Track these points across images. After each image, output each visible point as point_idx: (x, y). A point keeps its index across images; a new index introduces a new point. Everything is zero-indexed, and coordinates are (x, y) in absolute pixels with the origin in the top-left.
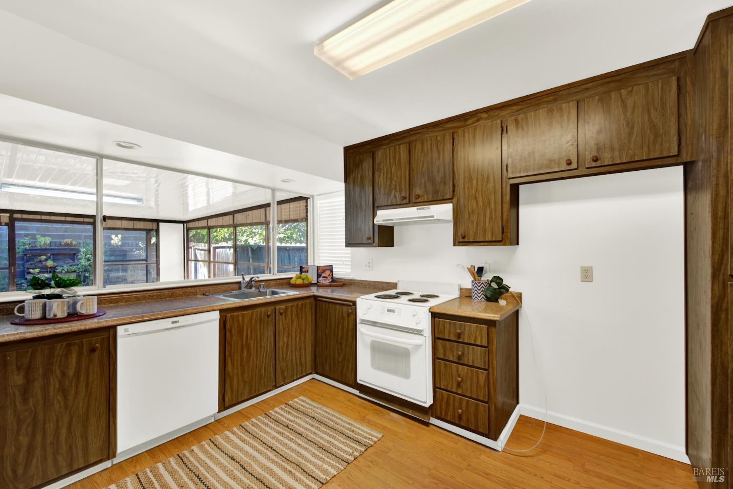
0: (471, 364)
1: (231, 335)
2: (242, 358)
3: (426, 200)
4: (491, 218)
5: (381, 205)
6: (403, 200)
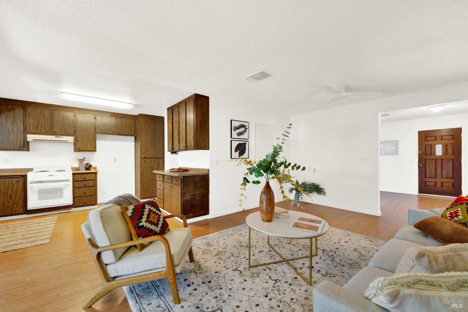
0: (89, 186)
3: (61, 134)
4: (90, 144)
5: (30, 132)
6: (46, 132)
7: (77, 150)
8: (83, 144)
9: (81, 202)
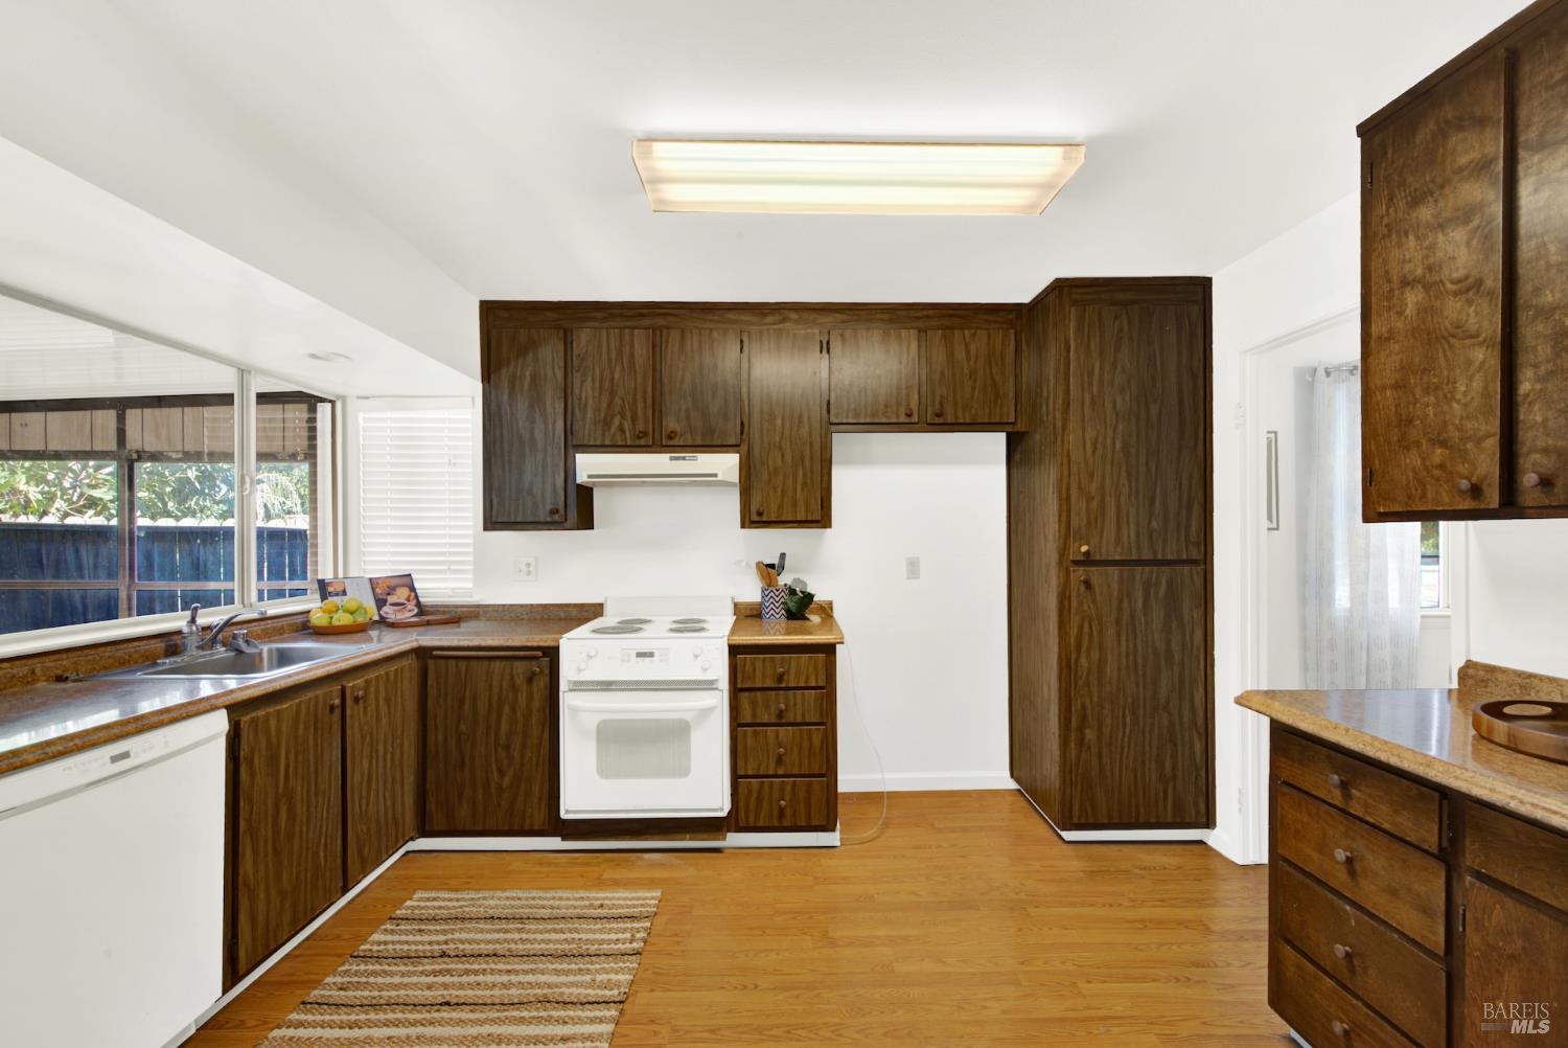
0: (799, 720)
1: (252, 775)
2: (276, 832)
3: (689, 442)
4: (804, 484)
5: (586, 442)
6: (639, 438)
7: (753, 518)
8: (775, 489)
9: (765, 804)
